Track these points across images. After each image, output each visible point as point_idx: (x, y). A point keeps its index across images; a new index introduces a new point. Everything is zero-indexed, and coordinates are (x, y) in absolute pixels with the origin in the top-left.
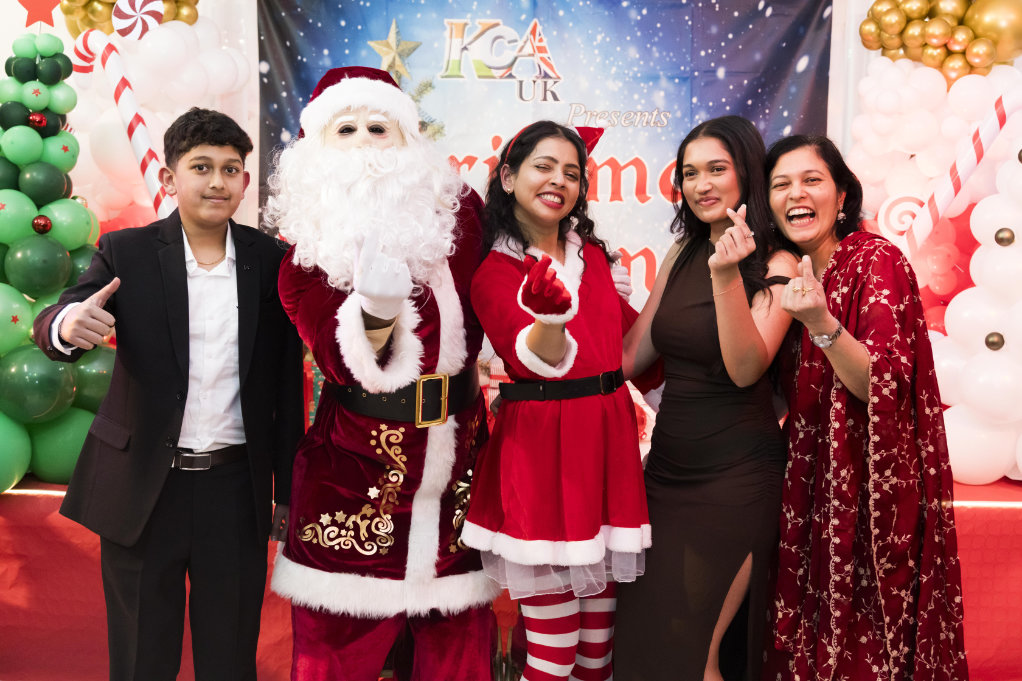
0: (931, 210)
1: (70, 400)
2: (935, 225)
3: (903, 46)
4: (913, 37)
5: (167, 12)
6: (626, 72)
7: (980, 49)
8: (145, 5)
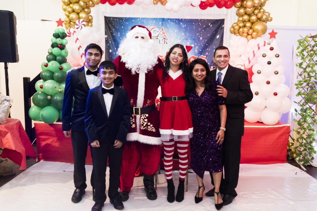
0: (244, 67)
4: (241, 31)
5: (86, 24)
6: (181, 38)
8: (81, 22)
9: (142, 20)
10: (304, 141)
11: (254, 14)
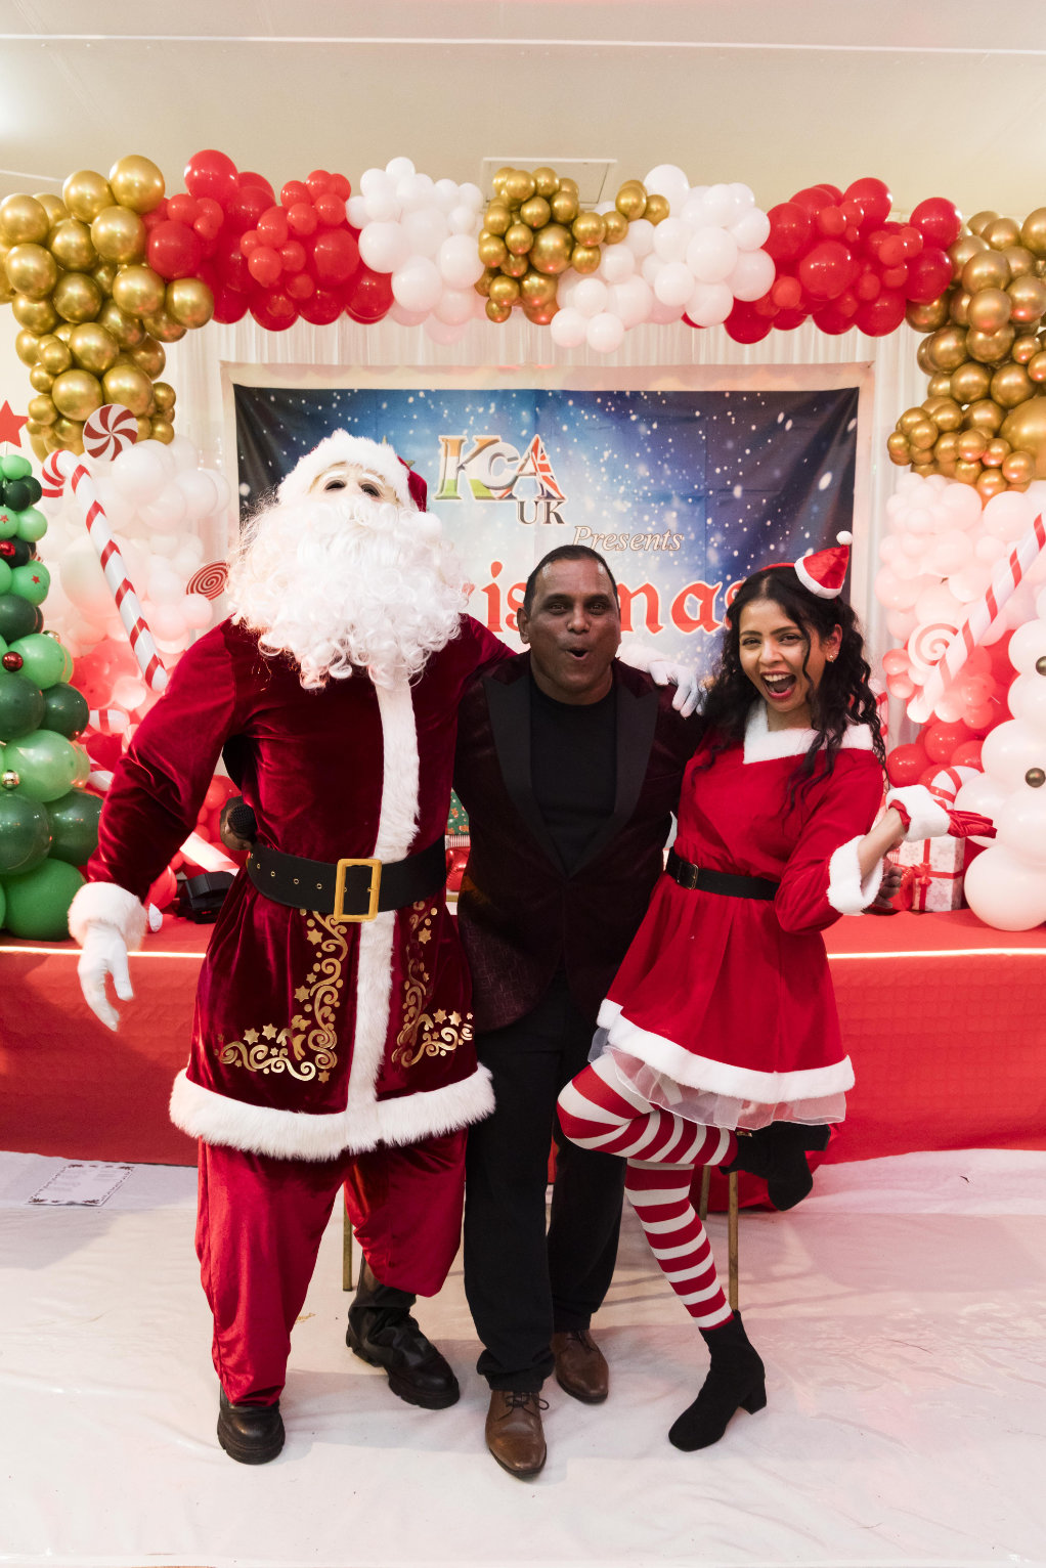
0: (965, 639)
1: (46, 851)
2: (969, 655)
3: (934, 462)
4: (946, 450)
5: (141, 430)
6: (636, 491)
7: (1017, 463)
8: (116, 423)
9: (430, 402)
11: (1014, 363)
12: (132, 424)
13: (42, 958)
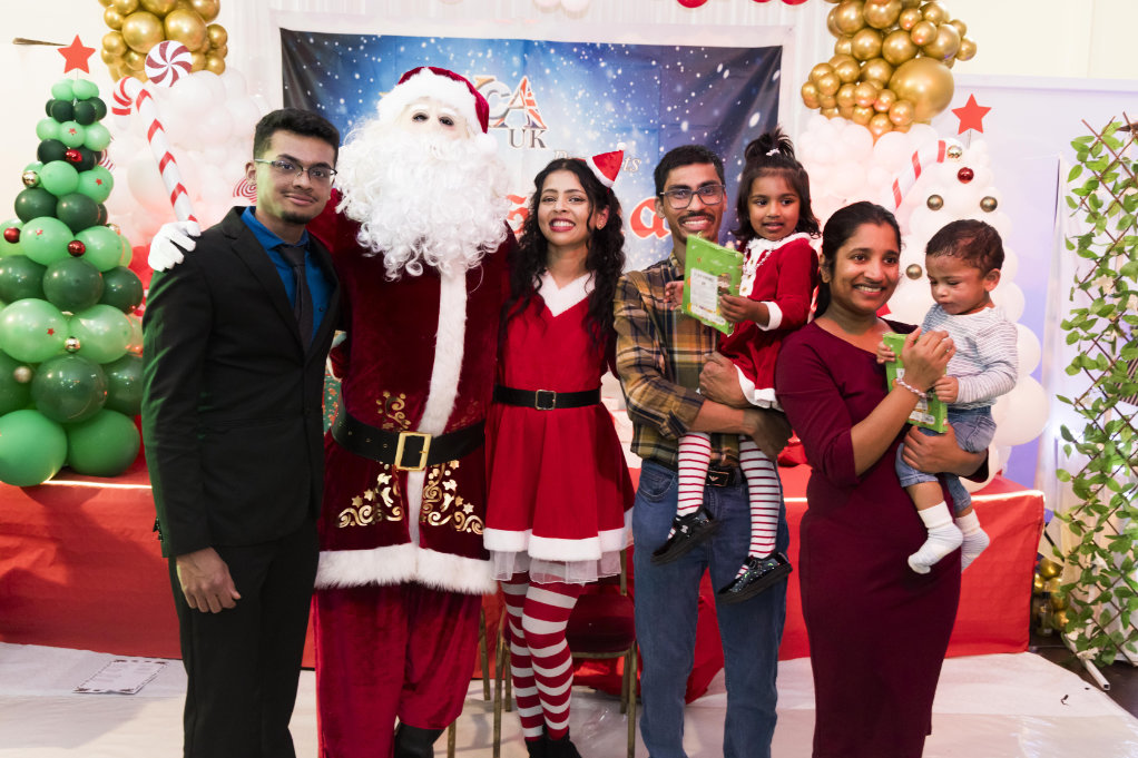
1: (102, 403)
4: (845, 98)
5: (197, 63)
6: (603, 124)
7: (901, 110)
8: (174, 55)
9: (439, 47)
10: (1100, 561)
11: (901, 29)
12: (187, 57)
13: (96, 491)
